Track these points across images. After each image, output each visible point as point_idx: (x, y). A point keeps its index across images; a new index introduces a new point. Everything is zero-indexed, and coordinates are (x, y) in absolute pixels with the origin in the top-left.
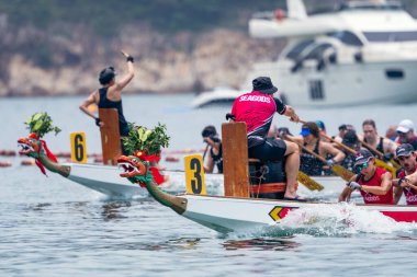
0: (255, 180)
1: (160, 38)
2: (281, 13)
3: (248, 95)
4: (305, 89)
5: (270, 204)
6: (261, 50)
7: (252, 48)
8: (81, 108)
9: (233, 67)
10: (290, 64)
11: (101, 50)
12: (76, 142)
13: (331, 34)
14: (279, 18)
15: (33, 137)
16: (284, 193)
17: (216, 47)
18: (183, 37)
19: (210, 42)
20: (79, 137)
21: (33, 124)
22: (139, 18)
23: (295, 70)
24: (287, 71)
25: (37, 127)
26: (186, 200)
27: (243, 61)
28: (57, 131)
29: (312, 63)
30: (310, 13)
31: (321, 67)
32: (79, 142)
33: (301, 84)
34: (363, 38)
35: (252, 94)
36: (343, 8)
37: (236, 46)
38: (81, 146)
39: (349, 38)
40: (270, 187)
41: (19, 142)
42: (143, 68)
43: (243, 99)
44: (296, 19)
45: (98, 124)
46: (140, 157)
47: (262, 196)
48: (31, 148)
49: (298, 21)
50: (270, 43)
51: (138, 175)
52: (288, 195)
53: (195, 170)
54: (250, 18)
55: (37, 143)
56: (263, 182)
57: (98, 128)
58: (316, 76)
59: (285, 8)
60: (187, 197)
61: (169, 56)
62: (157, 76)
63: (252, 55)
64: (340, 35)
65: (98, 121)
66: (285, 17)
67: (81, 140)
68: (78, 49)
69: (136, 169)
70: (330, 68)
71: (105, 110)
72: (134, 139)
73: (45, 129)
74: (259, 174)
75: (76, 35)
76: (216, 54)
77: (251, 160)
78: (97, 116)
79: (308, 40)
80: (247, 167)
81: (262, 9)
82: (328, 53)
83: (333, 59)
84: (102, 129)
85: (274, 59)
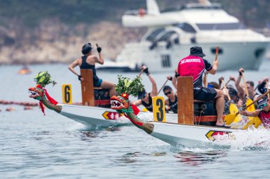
0: (197, 113)
1: (66, 28)
2: (143, 11)
4: (159, 61)
5: (207, 129)
6: (132, 36)
7: (125, 34)
8: (70, 69)
9: (113, 47)
10: (149, 44)
11: (27, 35)
12: (66, 91)
13: (175, 25)
14: (142, 14)
15: (39, 87)
16: (216, 122)
17: (102, 33)
18: (81, 27)
19: (98, 30)
20: (67, 87)
21: (39, 79)
22: (52, 15)
23: (152, 48)
24: (147, 49)
25: (41, 80)
26: (153, 125)
27: (120, 43)
28: (54, 83)
29: (163, 44)
30: (162, 12)
31: (169, 46)
32: (68, 91)
33: (156, 57)
34: (196, 28)
36: (183, 8)
37: (115, 33)
38: (69, 93)
39: (187, 28)
40: (207, 118)
41: (30, 90)
42: (55, 47)
43: (183, 62)
44: (152, 15)
45: (80, 79)
46: (124, 97)
47: (202, 124)
48: (37, 94)
49: (154, 16)
50: (137, 31)
51: (123, 108)
52: (218, 124)
53: (159, 107)
54: (123, 14)
55: (41, 90)
56: (203, 115)
57: (80, 81)
58: (166, 52)
59: (146, 8)
60: (154, 123)
61: (71, 39)
62: (64, 52)
63: (125, 38)
64: (181, 26)
65: (80, 77)
66: (146, 14)
67: (69, 89)
68: (12, 35)
69: (122, 105)
70: (175, 47)
71: (84, 70)
72: (121, 86)
73: (46, 82)
74: (200, 110)
75: (11, 26)
76: (101, 38)
77: (196, 101)
78: (79, 74)
79: (160, 29)
80: (193, 105)
81: (132, 9)
82: (173, 37)
83: (177, 41)
84: (82, 82)
85: (139, 41)
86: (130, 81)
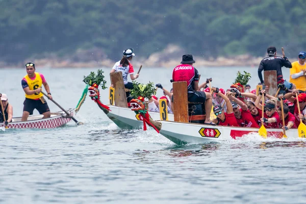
3: (179, 66)
5: (199, 127)
16: (204, 120)
26: (161, 124)
35: (181, 66)
40: (197, 117)
43: (177, 69)
46: (141, 100)
47: (192, 122)
51: (141, 109)
52: (206, 122)
53: (164, 108)
56: (193, 114)
60: (162, 122)
69: (139, 106)
72: (136, 90)
74: (191, 110)
80: (187, 106)
86: (145, 86)
